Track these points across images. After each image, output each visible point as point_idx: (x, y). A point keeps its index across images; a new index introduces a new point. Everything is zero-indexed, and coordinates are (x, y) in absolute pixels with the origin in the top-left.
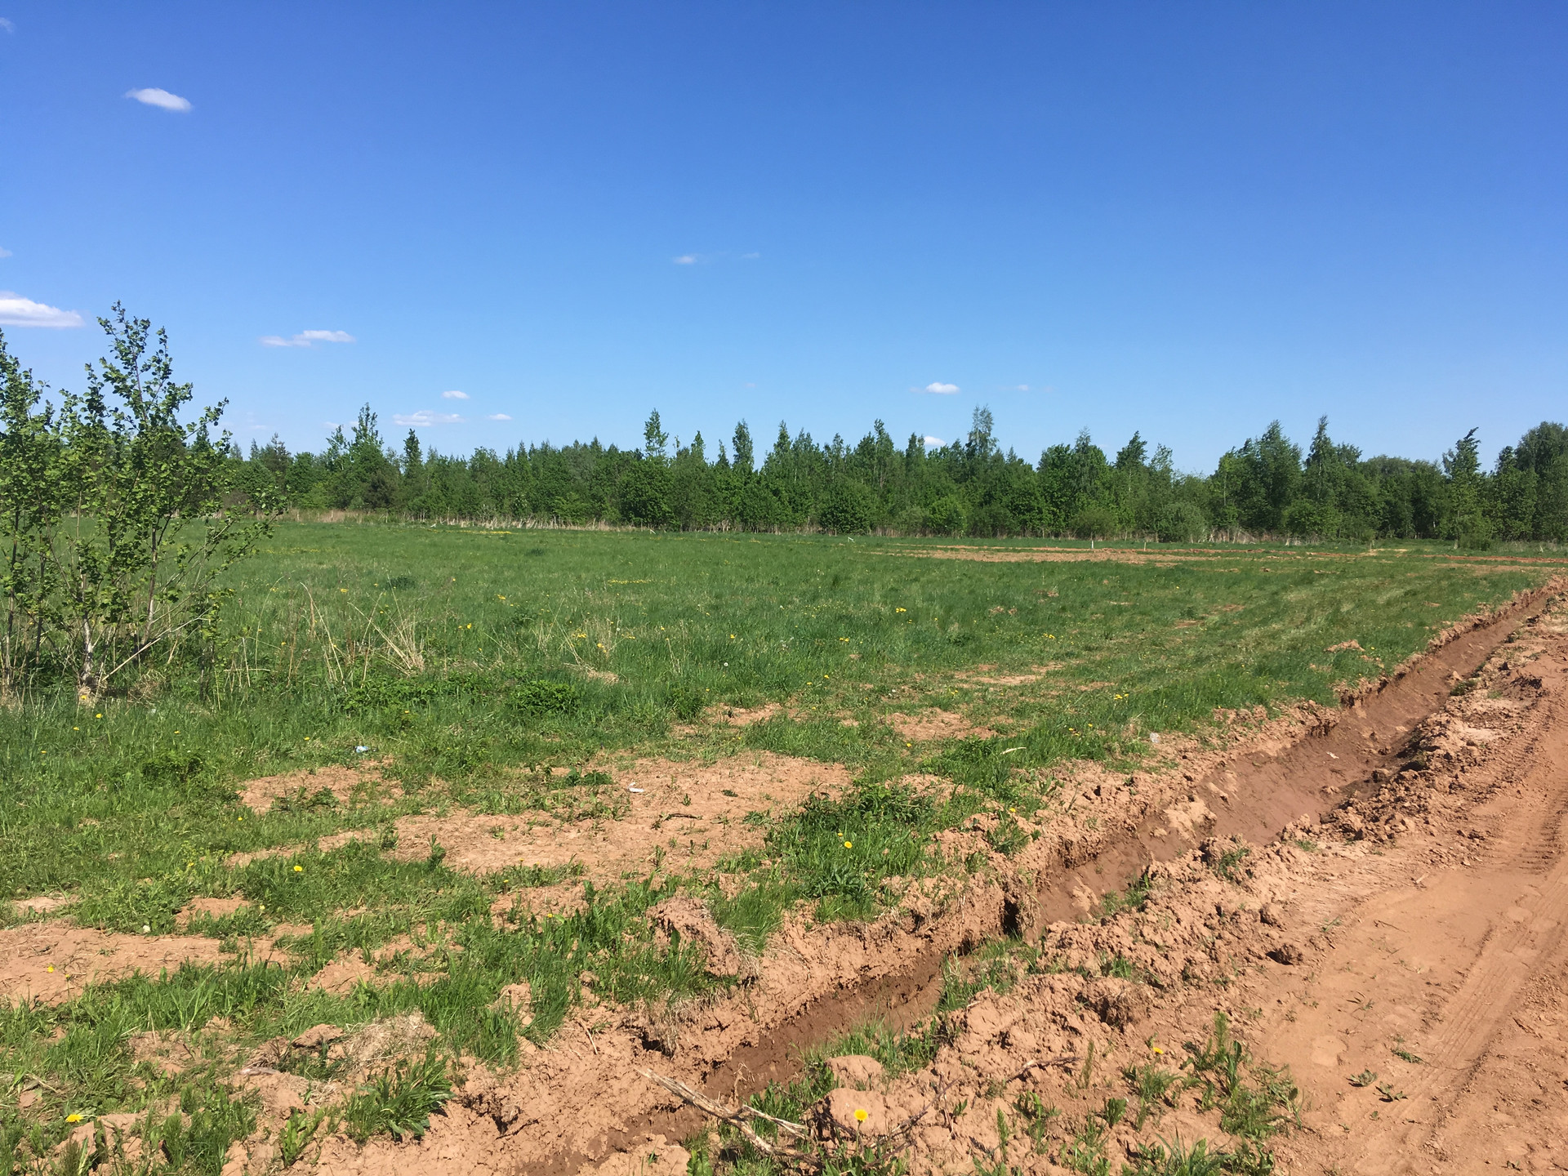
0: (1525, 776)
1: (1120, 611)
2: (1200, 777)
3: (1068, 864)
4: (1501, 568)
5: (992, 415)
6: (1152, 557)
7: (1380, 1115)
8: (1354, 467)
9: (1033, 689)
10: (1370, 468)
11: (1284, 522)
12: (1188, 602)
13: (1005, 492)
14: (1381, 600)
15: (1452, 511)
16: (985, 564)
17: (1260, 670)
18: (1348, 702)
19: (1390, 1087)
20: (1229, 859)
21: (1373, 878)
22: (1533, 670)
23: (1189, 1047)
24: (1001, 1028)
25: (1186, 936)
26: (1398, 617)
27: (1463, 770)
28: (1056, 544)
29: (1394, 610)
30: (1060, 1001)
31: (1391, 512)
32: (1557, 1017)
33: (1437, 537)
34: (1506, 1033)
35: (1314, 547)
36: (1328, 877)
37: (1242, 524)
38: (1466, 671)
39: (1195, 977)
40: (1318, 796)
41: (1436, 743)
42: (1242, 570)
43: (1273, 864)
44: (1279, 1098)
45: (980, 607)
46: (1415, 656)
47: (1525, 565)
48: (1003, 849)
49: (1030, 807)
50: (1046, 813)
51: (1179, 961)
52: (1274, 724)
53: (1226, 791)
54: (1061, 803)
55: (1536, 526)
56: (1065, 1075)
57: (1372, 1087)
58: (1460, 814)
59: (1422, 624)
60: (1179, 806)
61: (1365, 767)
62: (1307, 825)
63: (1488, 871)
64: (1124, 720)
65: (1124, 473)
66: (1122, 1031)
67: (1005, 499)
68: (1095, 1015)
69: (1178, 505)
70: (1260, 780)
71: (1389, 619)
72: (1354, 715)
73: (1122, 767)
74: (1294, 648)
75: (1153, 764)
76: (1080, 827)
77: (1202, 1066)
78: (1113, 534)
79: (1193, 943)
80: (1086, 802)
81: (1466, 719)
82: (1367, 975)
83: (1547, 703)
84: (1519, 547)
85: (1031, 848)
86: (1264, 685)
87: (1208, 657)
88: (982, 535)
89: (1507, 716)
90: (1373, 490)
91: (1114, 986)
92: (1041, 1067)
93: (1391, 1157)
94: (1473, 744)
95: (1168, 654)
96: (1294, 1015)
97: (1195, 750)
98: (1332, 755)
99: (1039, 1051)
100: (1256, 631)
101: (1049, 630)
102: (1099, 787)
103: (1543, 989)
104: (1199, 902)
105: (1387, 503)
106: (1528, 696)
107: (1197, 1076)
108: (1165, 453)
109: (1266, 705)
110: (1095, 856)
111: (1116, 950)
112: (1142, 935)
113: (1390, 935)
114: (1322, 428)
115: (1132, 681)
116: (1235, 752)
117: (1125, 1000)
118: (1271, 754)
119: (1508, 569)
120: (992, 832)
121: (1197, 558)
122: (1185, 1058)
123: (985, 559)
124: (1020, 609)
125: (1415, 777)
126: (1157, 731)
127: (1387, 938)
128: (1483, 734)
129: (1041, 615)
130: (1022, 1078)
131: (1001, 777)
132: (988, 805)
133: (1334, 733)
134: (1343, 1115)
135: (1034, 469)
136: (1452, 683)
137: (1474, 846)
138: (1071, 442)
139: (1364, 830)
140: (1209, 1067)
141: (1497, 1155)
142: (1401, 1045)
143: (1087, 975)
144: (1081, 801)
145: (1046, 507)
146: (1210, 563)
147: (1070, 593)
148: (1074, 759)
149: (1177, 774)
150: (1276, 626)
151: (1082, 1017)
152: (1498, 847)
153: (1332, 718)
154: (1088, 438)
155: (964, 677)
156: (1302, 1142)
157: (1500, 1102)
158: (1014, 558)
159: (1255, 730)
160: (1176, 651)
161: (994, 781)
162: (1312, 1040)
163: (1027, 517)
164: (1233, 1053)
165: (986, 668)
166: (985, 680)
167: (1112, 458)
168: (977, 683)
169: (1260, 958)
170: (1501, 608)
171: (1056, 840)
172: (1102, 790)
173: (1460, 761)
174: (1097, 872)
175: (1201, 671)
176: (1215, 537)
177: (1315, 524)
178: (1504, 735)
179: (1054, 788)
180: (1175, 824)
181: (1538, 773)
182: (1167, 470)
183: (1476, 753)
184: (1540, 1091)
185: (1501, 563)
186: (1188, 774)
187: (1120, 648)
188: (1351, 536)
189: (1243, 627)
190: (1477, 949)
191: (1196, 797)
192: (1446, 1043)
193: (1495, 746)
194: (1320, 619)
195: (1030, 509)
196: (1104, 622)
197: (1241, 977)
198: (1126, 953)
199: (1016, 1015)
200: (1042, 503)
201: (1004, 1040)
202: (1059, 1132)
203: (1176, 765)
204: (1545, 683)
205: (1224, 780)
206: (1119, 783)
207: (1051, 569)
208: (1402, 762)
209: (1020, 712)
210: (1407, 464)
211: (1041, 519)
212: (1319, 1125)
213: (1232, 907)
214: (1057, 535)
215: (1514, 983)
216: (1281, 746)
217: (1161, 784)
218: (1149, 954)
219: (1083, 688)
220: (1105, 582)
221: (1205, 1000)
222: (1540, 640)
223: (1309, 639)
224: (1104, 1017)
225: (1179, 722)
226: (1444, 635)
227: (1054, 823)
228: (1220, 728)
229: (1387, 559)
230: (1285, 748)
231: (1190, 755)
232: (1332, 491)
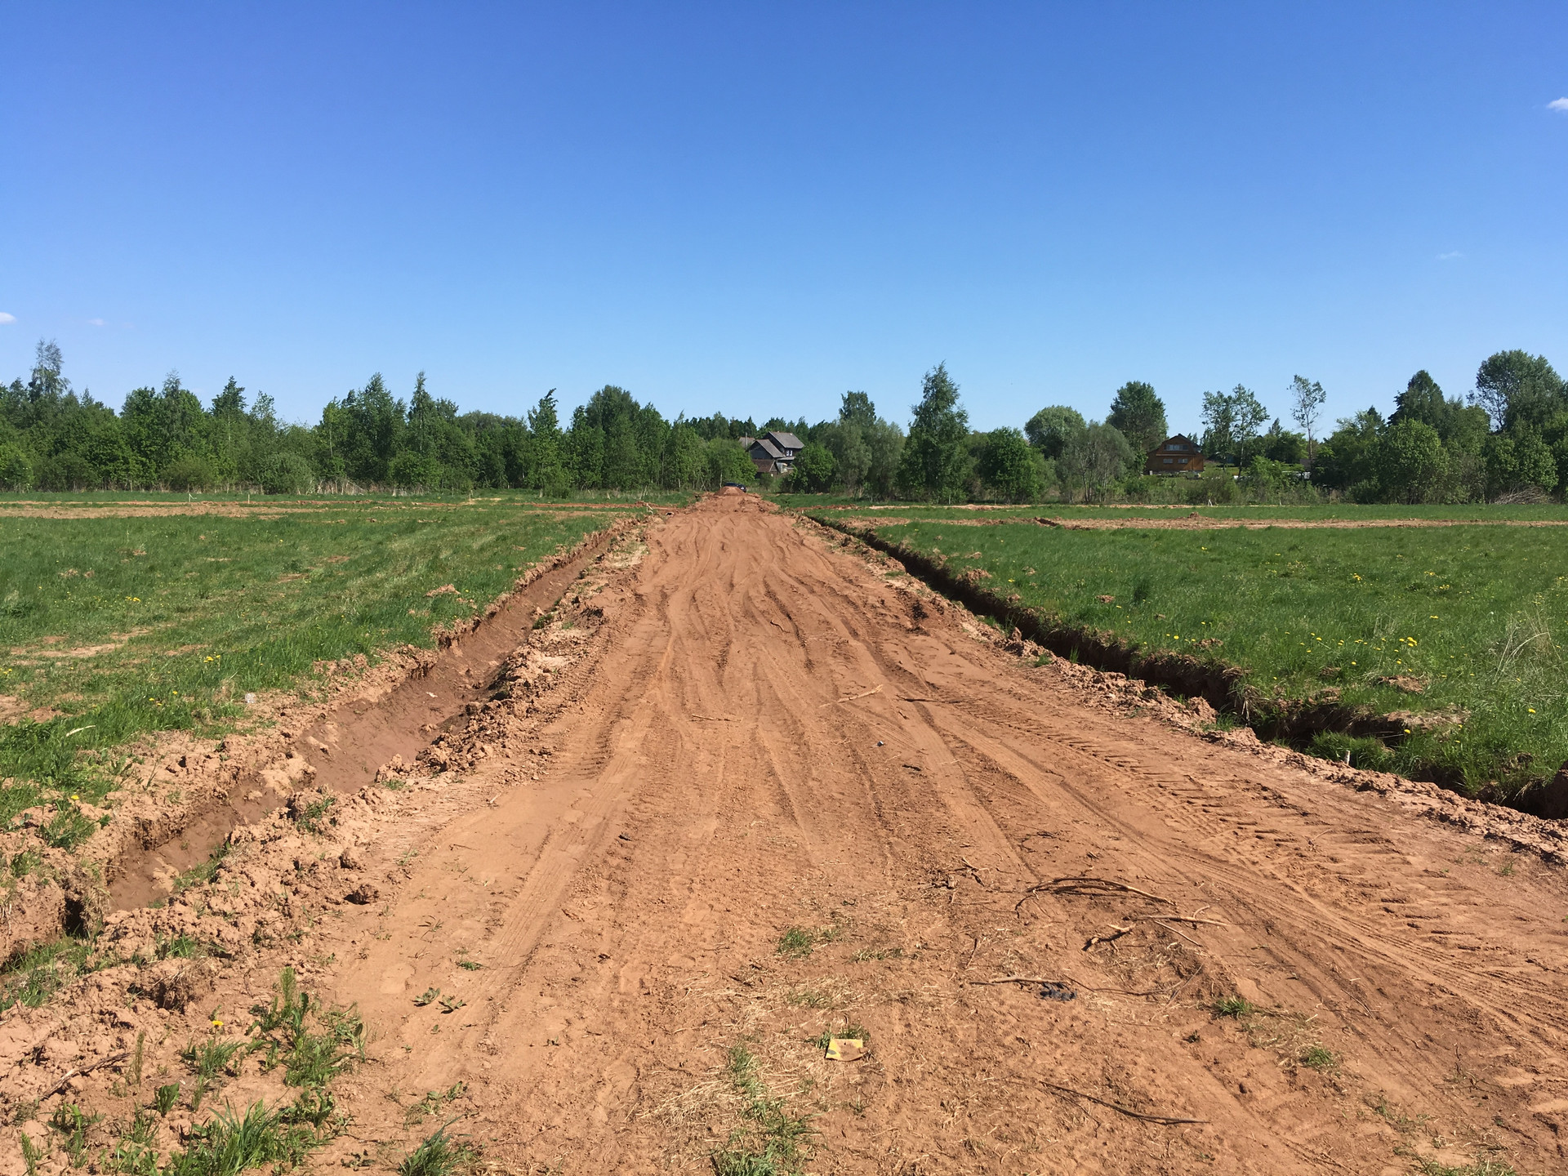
0: (587, 694)
1: (218, 568)
2: (299, 732)
3: (147, 845)
4: (576, 514)
5: (62, 352)
6: (256, 510)
7: (441, 1028)
8: (452, 420)
9: (111, 659)
10: (468, 423)
11: (391, 472)
12: (294, 555)
13: (81, 440)
14: (475, 546)
15: (538, 464)
16: (55, 523)
17: (361, 620)
18: (446, 642)
19: (452, 999)
20: (315, 811)
21: (453, 805)
22: (598, 602)
23: (256, 1010)
24: (35, 1043)
25: (258, 899)
26: (490, 561)
27: (538, 696)
28: (145, 498)
29: (487, 554)
30: (108, 998)
31: (486, 463)
32: (597, 900)
33: (526, 487)
34: (555, 924)
35: (420, 497)
36: (411, 812)
37: (349, 475)
38: (548, 606)
39: (266, 938)
40: (417, 735)
41: (517, 673)
42: (349, 521)
43: (358, 809)
44: (345, 1037)
45: (47, 571)
46: (504, 596)
47: (595, 510)
48: (62, 843)
49: (97, 792)
50: (118, 794)
51: (249, 925)
52: (375, 671)
53: (326, 743)
54: (139, 781)
55: (605, 476)
56: (114, 1076)
57: (435, 1003)
58: (534, 735)
59: (510, 566)
60: (277, 765)
61: (461, 702)
62: (399, 765)
63: (553, 782)
64: (215, 683)
65: (222, 420)
66: (183, 1012)
67: (81, 447)
68: (151, 1003)
69: (282, 455)
70: (361, 727)
71: (482, 563)
72: (451, 655)
73: (214, 733)
74: (396, 595)
75: (248, 725)
76: (160, 803)
77: (269, 1025)
78: (213, 486)
79: (264, 903)
80: (169, 776)
81: (544, 649)
82: (439, 897)
83: (607, 630)
84: (592, 494)
85: (100, 835)
86: (364, 634)
87: (311, 611)
88: (56, 489)
89: (576, 643)
90: (470, 443)
91: (171, 968)
92: (84, 1074)
93: (448, 1065)
94: (548, 671)
95: (270, 610)
96: (367, 952)
97: (294, 705)
98: (432, 695)
99: (82, 1058)
100: (360, 581)
101: (134, 592)
102: (184, 758)
103: (588, 878)
104: (276, 861)
105: (483, 455)
106: (593, 624)
107: (264, 1038)
108: (266, 401)
109: (367, 653)
110: (179, 832)
111: (178, 929)
112: (209, 907)
113: (463, 856)
114: (420, 384)
115: (229, 641)
116: (336, 703)
117: (184, 979)
118: (372, 700)
119: (582, 514)
120: (47, 825)
121: (304, 510)
122: (251, 1023)
123: (56, 516)
124: (99, 571)
125: (499, 706)
126: (252, 691)
127: (461, 859)
128: (557, 662)
129: (124, 576)
130: (61, 1091)
131: (62, 763)
132: (46, 796)
133: (434, 674)
134: (406, 1036)
135: (117, 414)
136: (537, 618)
137: (543, 761)
138: (158, 388)
139: (448, 762)
140: (277, 1025)
141: (541, 1038)
142: (465, 956)
143: (140, 962)
144: (163, 774)
145: (133, 457)
146: (317, 515)
147: (161, 550)
148: (156, 732)
149: (274, 733)
150: (380, 575)
151: (135, 1009)
152: (562, 759)
153: (430, 660)
154: (177, 382)
155: (24, 653)
156: (366, 1075)
157: (546, 987)
158: (93, 514)
159: (356, 678)
160: (279, 606)
161: (54, 767)
162: (382, 971)
163: (110, 467)
164: (300, 1005)
165: (52, 640)
166: (51, 654)
167: (207, 405)
168: (40, 659)
169: (338, 903)
170: (575, 549)
171: (131, 822)
172: (188, 761)
173: (536, 687)
174: (182, 848)
175: (303, 624)
176: (323, 488)
177: (419, 475)
178: (573, 660)
179: (130, 766)
180: (271, 784)
181: (598, 691)
182: (269, 418)
183: (550, 678)
184: (579, 969)
185: (575, 510)
186: (286, 731)
187: (217, 606)
188: (451, 486)
189: (349, 578)
190: (537, 853)
191: (295, 753)
192: (505, 945)
193: (564, 671)
194: (421, 567)
195: (114, 459)
196: (200, 579)
197: (317, 927)
198: (189, 929)
199: (54, 1025)
200: (128, 452)
201: (38, 1056)
202: (102, 1137)
203: (274, 723)
204: (606, 612)
205: (324, 732)
206: (208, 751)
207: (139, 525)
208: (491, 694)
209: (92, 687)
210: (498, 419)
211: (127, 470)
212: (383, 1053)
213: (310, 859)
214: (148, 488)
215: (567, 876)
216: (382, 692)
217: (257, 745)
218: (215, 925)
219: (172, 653)
220: (202, 537)
221: (277, 959)
222: (605, 575)
223: (410, 585)
224: (161, 1002)
225: (277, 679)
226: (529, 575)
227: (128, 804)
228: (319, 680)
229: (483, 507)
230: (386, 693)
231: (288, 711)
232: (433, 444)
